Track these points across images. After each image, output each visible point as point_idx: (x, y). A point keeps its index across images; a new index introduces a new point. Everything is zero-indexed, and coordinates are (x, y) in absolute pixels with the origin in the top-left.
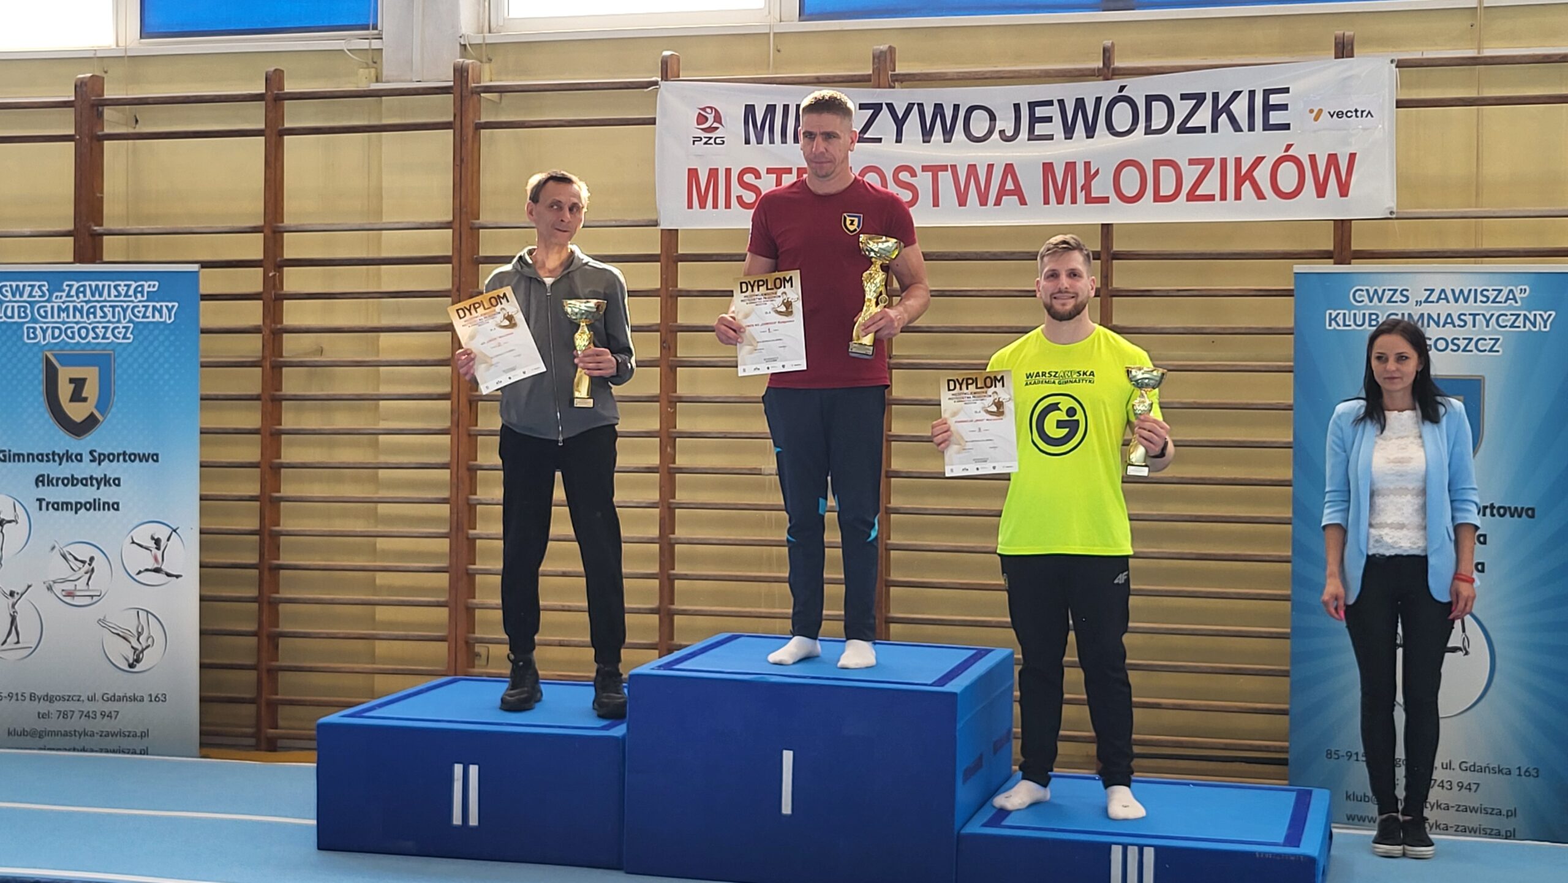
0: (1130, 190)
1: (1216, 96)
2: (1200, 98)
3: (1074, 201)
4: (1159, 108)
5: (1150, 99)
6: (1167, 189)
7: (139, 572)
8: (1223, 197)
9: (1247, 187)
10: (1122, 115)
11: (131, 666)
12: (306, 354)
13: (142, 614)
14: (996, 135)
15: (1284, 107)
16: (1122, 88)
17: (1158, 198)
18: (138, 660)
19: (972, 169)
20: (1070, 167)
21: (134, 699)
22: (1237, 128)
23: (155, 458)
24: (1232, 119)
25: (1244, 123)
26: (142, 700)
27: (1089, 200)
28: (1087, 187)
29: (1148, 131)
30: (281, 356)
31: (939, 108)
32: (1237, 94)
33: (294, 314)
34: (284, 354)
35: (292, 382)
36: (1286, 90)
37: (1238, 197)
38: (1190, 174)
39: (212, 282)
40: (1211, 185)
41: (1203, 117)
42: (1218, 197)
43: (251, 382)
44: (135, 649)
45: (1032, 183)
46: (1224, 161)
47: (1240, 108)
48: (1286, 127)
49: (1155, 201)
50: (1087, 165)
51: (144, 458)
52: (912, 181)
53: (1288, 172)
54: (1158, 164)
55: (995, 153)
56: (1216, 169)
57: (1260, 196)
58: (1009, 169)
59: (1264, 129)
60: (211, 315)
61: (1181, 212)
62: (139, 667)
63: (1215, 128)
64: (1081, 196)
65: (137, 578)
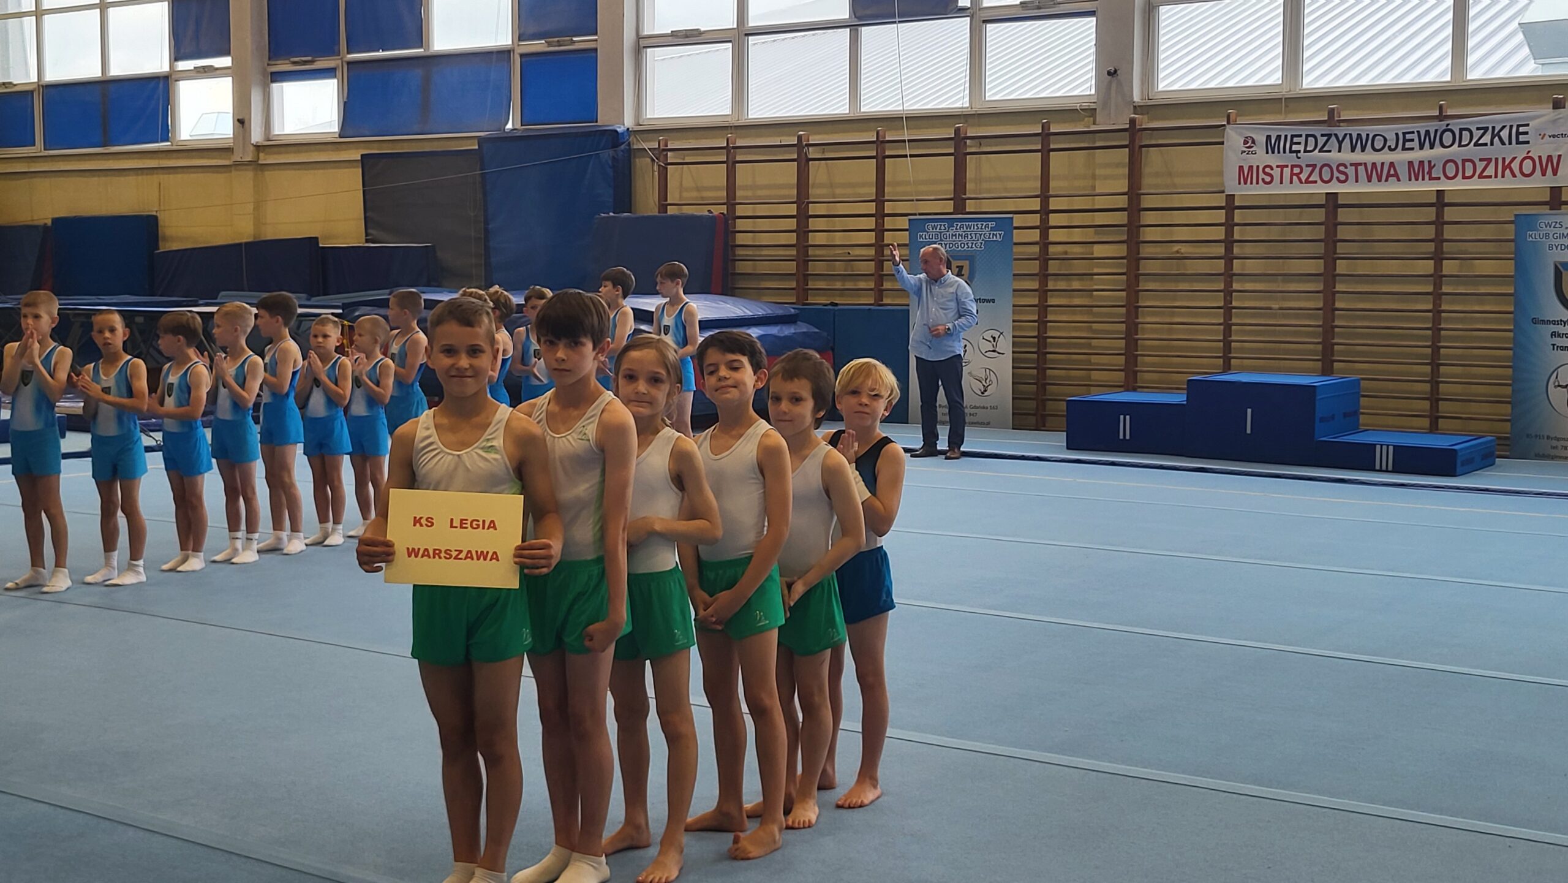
0: (1451, 174)
1: (1494, 128)
2: (1486, 129)
3: (1423, 179)
4: (1466, 134)
5: (1461, 130)
6: (1468, 173)
7: (986, 352)
8: (1496, 177)
9: (1508, 171)
10: (1448, 138)
11: (983, 393)
12: (1060, 254)
13: (987, 370)
14: (1387, 147)
15: (1526, 133)
16: (1448, 125)
17: (1464, 177)
18: (985, 391)
19: (1374, 164)
20: (1421, 163)
21: (984, 408)
22: (1503, 143)
23: (993, 301)
24: (1500, 139)
25: (1506, 141)
26: (987, 408)
27: (1431, 179)
28: (1430, 173)
29: (1460, 146)
30: (1048, 255)
31: (1359, 135)
32: (1504, 127)
33: (1054, 235)
34: (1049, 253)
35: (1053, 267)
36: (1528, 125)
37: (1503, 176)
38: (1480, 166)
39: (1018, 220)
40: (1490, 171)
41: (1487, 139)
42: (1493, 176)
43: (1034, 267)
44: (984, 386)
45: (1403, 172)
46: (1497, 159)
47: (1504, 134)
48: (1528, 142)
49: (1463, 178)
50: (1430, 162)
51: (988, 301)
52: (1345, 170)
53: (1528, 164)
54: (1464, 161)
55: (1386, 157)
56: (1493, 164)
57: (1514, 176)
58: (1392, 164)
59: (1517, 144)
60: (1018, 236)
61: (1475, 184)
62: (986, 394)
63: (1492, 144)
64: (1427, 177)
65: (986, 354)
